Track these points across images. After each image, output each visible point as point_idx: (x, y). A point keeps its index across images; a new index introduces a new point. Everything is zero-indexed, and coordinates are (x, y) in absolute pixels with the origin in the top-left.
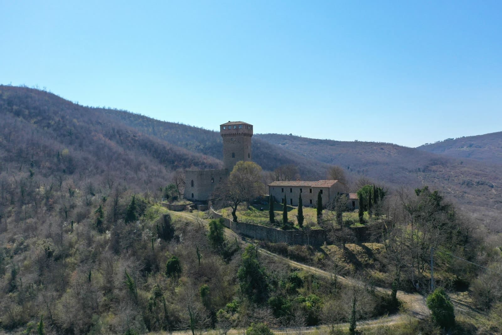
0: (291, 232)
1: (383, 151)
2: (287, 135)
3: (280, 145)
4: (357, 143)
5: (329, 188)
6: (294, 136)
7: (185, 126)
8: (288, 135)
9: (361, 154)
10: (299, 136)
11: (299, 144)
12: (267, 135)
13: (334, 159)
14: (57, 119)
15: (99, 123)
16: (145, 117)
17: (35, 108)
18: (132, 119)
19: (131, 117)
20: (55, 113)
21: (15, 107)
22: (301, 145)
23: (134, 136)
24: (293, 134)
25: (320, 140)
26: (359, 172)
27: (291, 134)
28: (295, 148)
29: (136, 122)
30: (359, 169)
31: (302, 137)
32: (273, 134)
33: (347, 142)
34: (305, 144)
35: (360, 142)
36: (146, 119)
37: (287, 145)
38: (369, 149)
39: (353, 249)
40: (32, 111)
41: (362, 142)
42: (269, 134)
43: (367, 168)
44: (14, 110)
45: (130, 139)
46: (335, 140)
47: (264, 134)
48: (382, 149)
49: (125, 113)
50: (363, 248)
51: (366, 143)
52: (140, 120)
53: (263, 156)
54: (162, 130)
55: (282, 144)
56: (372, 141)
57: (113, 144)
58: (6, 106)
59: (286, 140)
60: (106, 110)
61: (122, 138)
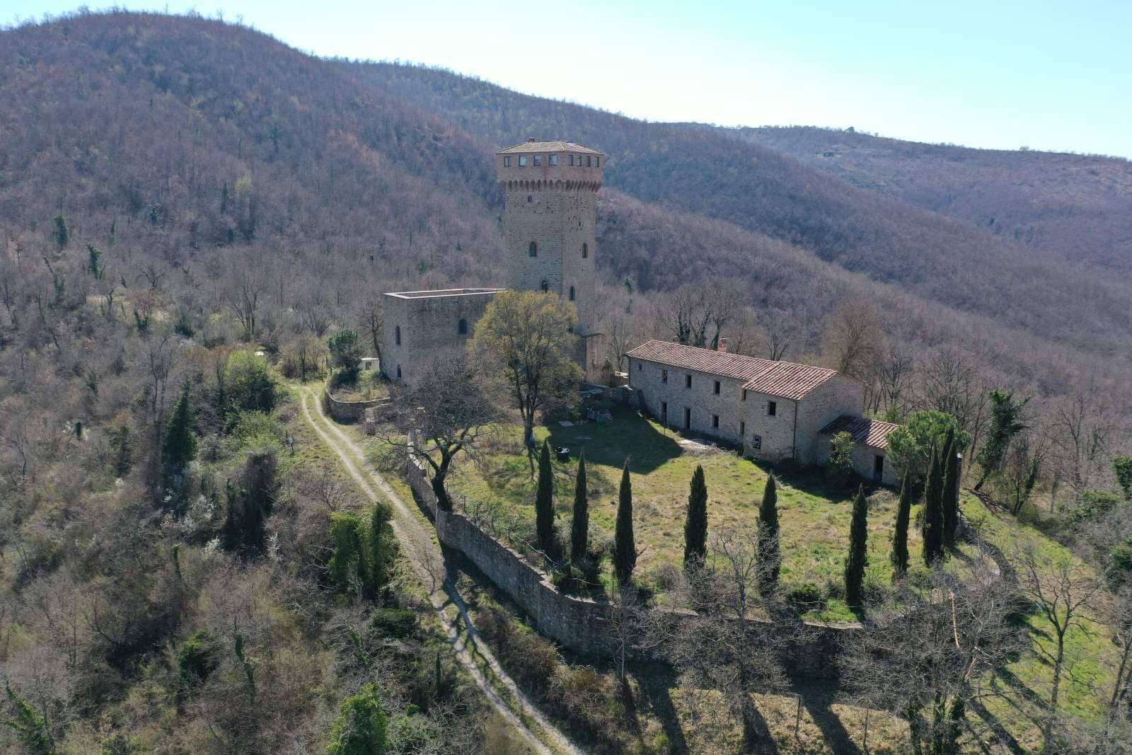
0: (580, 606)
1: (1096, 178)
2: (840, 131)
3: (820, 156)
4: (1025, 157)
5: (796, 402)
6: (859, 135)
7: (580, 107)
8: (843, 130)
9: (1031, 186)
10: (873, 134)
11: (869, 155)
12: (791, 128)
13: (955, 198)
14: (252, 96)
15: (354, 106)
16: (490, 84)
17: (204, 70)
18: (458, 90)
19: (455, 85)
20: (251, 81)
21: (159, 68)
22: (874, 156)
23: (435, 138)
24: (857, 130)
25: (925, 144)
26: (1018, 234)
27: (852, 129)
28: (856, 166)
29: (466, 98)
30: (1019, 225)
31: (880, 136)
32: (807, 129)
33: (998, 151)
34: (884, 156)
35: (1033, 152)
36: (489, 91)
37: (839, 156)
38: (1057, 170)
39: (787, 732)
40: (200, 76)
41: (1039, 153)
42: (797, 128)
43: (1042, 222)
44: (156, 76)
45: (423, 144)
46: (967, 145)
47: (783, 128)
48: (1093, 172)
49: (443, 74)
50: (827, 738)
51: (1051, 156)
52: (477, 93)
53: (761, 187)
54: (523, 118)
55: (824, 155)
56: (1069, 152)
57: (374, 159)
58: (140, 65)
59: (835, 143)
60: (402, 68)
61: (404, 144)
